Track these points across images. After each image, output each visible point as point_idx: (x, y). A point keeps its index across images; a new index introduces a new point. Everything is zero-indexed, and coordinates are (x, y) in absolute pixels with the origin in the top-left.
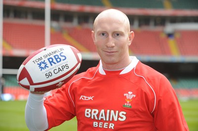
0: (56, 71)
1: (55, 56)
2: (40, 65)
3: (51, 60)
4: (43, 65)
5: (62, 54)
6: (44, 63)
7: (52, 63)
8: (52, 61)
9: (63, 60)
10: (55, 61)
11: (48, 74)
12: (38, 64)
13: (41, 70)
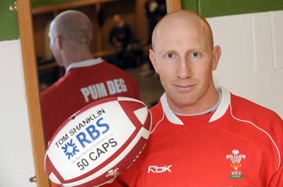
0: (93, 156)
1: (88, 129)
2: (65, 149)
3: (81, 137)
4: (70, 149)
5: (101, 123)
6: (71, 144)
7: (84, 143)
8: (84, 140)
9: (103, 133)
10: (88, 137)
11: (81, 163)
12: (63, 148)
13: (69, 158)
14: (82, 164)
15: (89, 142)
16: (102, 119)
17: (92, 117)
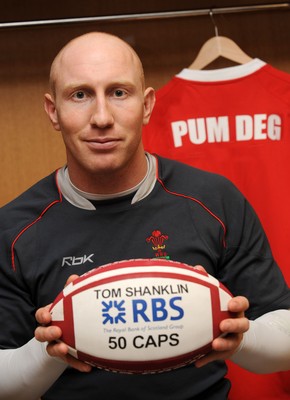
0: (139, 342)
1: (154, 301)
2: (108, 307)
6: (118, 306)
8: (142, 312)
11: (116, 341)
12: (104, 303)
13: (104, 322)
14: (117, 343)
15: (146, 319)
16: (180, 298)
17: (168, 289)
